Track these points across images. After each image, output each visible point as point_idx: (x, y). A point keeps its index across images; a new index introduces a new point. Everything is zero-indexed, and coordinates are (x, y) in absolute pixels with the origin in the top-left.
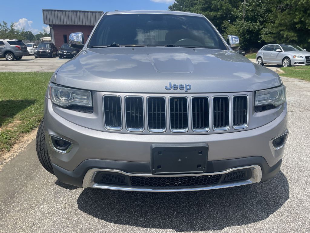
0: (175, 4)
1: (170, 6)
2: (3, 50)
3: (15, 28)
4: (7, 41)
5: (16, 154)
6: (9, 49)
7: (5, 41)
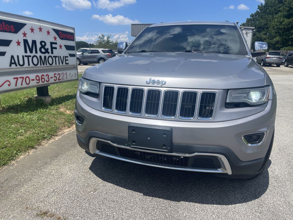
0: (257, 12)
1: (252, 14)
2: (98, 57)
3: (111, 40)
4: (102, 50)
5: (72, 130)
6: (102, 56)
7: (100, 50)
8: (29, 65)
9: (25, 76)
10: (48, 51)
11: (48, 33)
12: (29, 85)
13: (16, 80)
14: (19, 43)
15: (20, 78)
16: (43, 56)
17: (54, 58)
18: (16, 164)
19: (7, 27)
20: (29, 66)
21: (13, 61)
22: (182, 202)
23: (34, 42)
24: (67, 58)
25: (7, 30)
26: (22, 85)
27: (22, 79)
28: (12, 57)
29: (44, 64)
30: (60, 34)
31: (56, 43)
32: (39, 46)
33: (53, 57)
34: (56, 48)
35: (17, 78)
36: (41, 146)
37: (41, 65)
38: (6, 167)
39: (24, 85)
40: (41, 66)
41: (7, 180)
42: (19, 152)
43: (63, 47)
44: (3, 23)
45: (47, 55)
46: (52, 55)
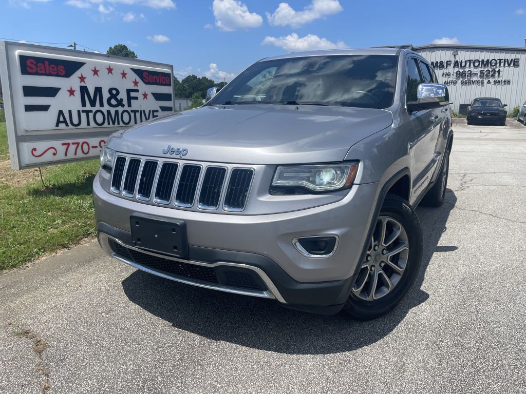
8: (89, 124)
9: (81, 141)
10: (123, 103)
11: (124, 75)
12: (88, 155)
13: (66, 146)
14: (72, 92)
15: (73, 144)
16: (113, 110)
17: (132, 114)
18: (30, 267)
19: (53, 68)
20: (89, 127)
21: (62, 119)
22: (222, 342)
23: (98, 90)
24: (156, 114)
25: (53, 73)
26: (76, 154)
27: (76, 145)
28: (61, 112)
29: (114, 123)
30: (145, 76)
31: (137, 91)
32: (106, 95)
33: (130, 112)
34: (136, 98)
35: (68, 145)
36: (79, 245)
37: (109, 124)
38: (15, 270)
39: (80, 154)
40: (109, 126)
41: (7, 286)
42: (42, 250)
43: (150, 97)
44: (46, 62)
45: (120, 109)
46: (129, 109)
